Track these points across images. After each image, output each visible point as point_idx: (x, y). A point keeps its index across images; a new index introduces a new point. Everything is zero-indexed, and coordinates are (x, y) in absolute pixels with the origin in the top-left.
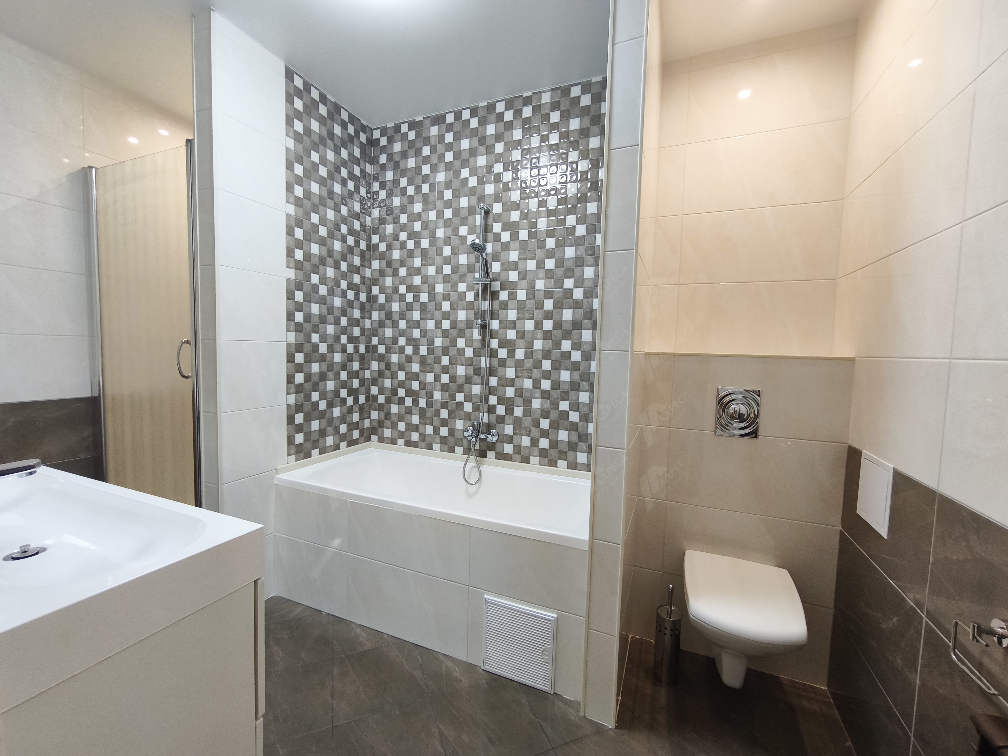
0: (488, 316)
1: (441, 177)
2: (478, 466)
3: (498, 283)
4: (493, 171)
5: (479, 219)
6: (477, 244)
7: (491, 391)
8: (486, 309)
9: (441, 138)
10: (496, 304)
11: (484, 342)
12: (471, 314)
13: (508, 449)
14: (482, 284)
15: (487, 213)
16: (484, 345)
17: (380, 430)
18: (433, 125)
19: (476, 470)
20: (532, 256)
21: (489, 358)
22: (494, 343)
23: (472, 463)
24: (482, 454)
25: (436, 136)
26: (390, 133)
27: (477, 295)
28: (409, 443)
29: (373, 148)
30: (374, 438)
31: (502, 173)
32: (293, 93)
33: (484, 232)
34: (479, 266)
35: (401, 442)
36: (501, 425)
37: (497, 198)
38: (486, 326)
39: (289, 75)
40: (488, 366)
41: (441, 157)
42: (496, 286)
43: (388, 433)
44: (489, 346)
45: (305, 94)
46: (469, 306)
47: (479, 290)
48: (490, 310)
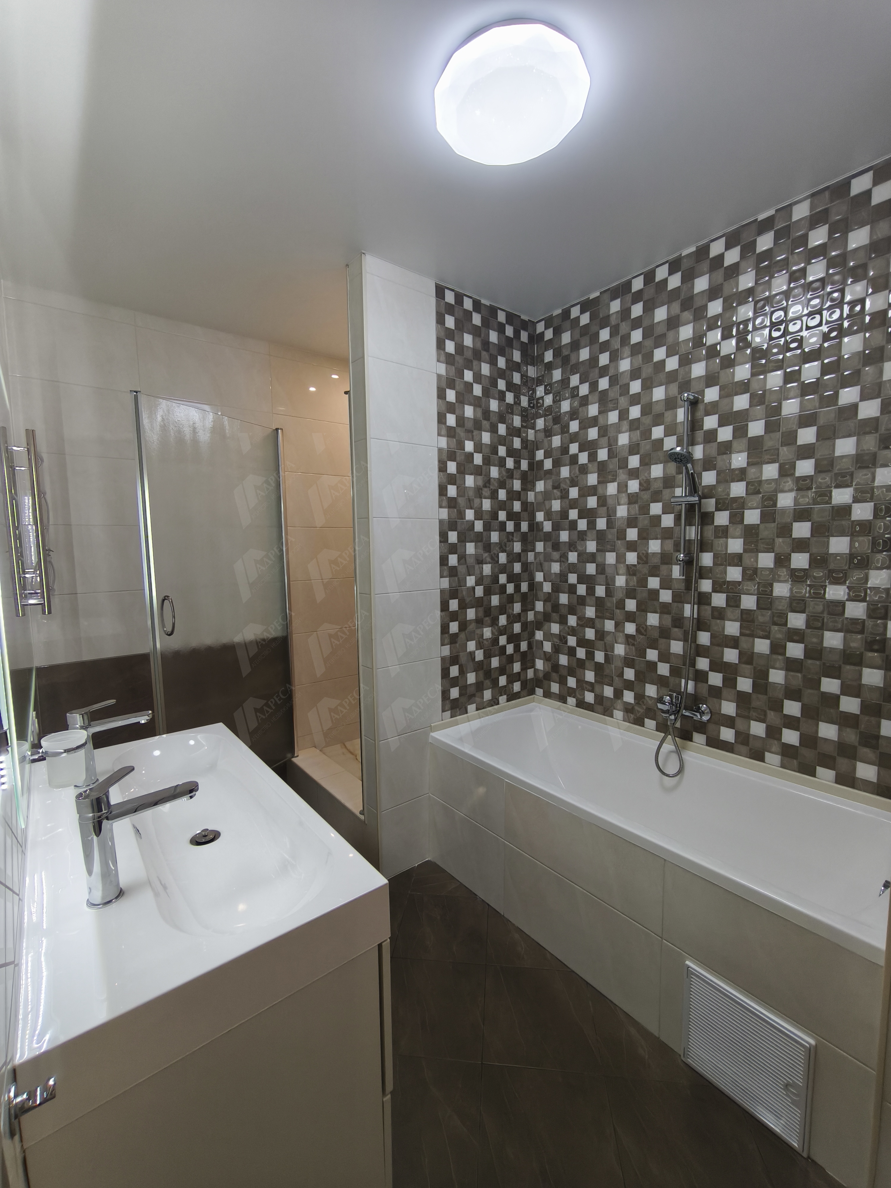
0: (695, 548)
1: (625, 365)
2: (678, 752)
3: (713, 501)
4: (704, 342)
5: (681, 414)
6: (677, 454)
7: (701, 651)
8: (693, 536)
9: (625, 313)
10: (709, 531)
11: (689, 583)
12: (669, 545)
13: (727, 734)
14: (686, 504)
15: (694, 404)
16: (688, 588)
17: (545, 682)
18: (613, 298)
19: (674, 758)
20: (770, 459)
21: (696, 606)
22: (706, 585)
23: (668, 746)
24: (686, 736)
25: (617, 312)
26: (556, 323)
27: (678, 519)
28: (581, 704)
29: (536, 345)
30: (539, 691)
31: (719, 343)
32: (443, 312)
33: (689, 430)
34: (682, 478)
35: (572, 701)
36: (715, 700)
37: (710, 380)
38: (692, 561)
39: (440, 291)
40: (695, 616)
41: (626, 339)
42: (710, 504)
43: (555, 688)
44: (696, 589)
45: (457, 309)
46: (666, 534)
47: (681, 511)
48: (699, 538)
